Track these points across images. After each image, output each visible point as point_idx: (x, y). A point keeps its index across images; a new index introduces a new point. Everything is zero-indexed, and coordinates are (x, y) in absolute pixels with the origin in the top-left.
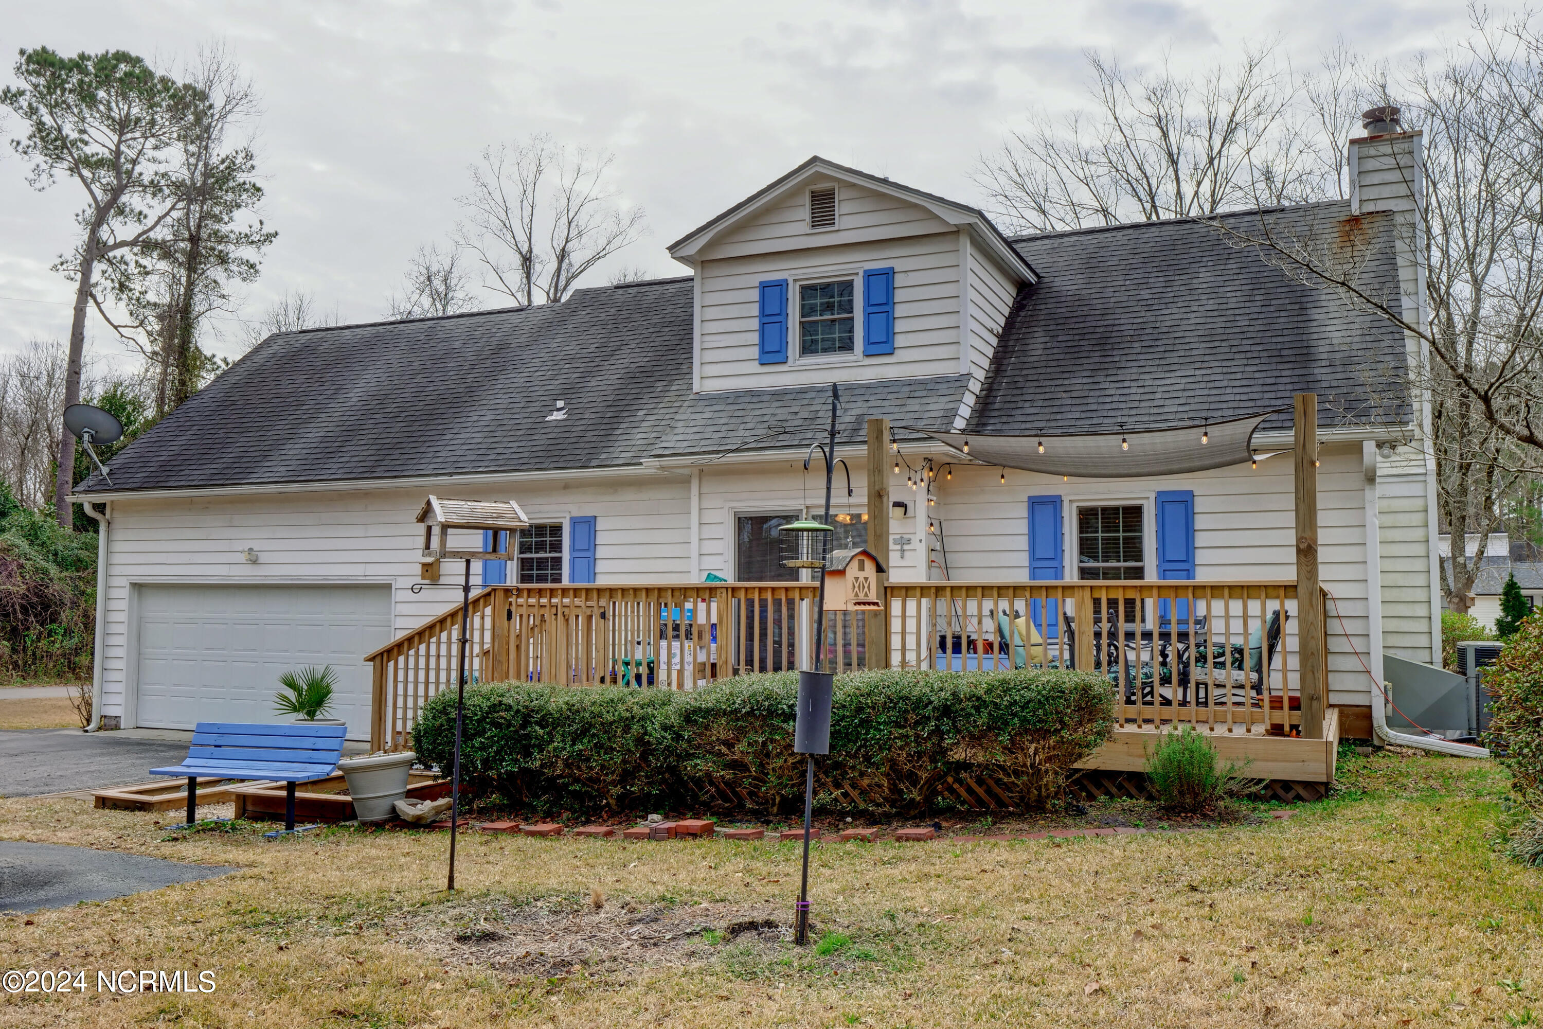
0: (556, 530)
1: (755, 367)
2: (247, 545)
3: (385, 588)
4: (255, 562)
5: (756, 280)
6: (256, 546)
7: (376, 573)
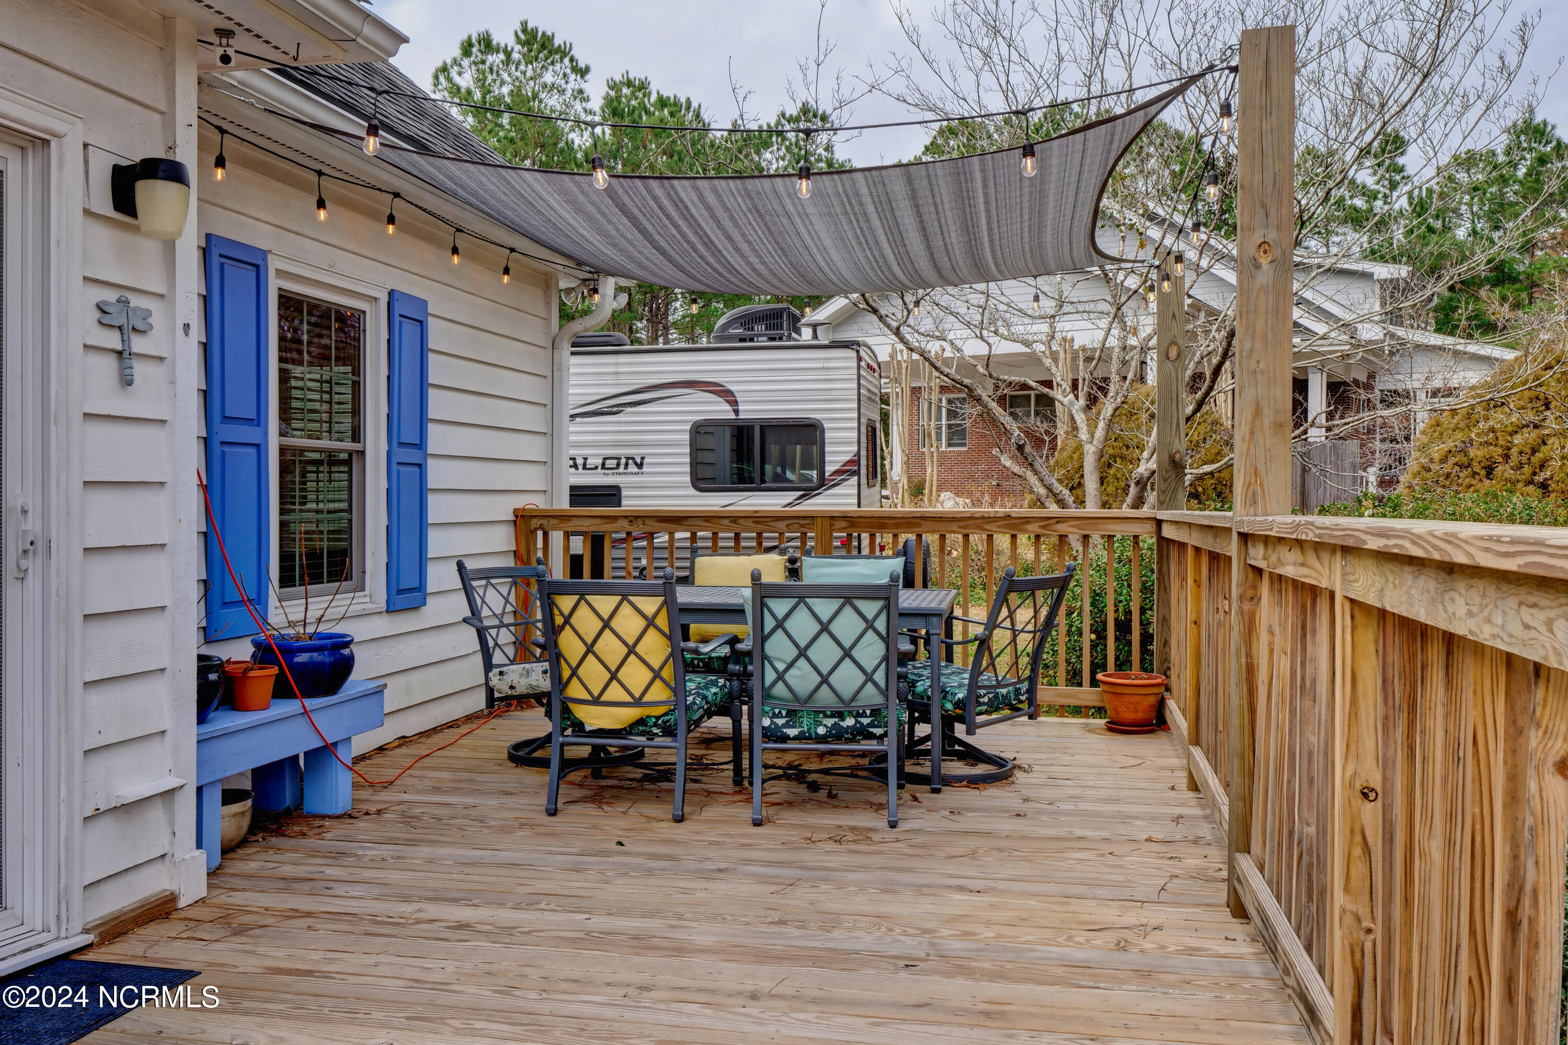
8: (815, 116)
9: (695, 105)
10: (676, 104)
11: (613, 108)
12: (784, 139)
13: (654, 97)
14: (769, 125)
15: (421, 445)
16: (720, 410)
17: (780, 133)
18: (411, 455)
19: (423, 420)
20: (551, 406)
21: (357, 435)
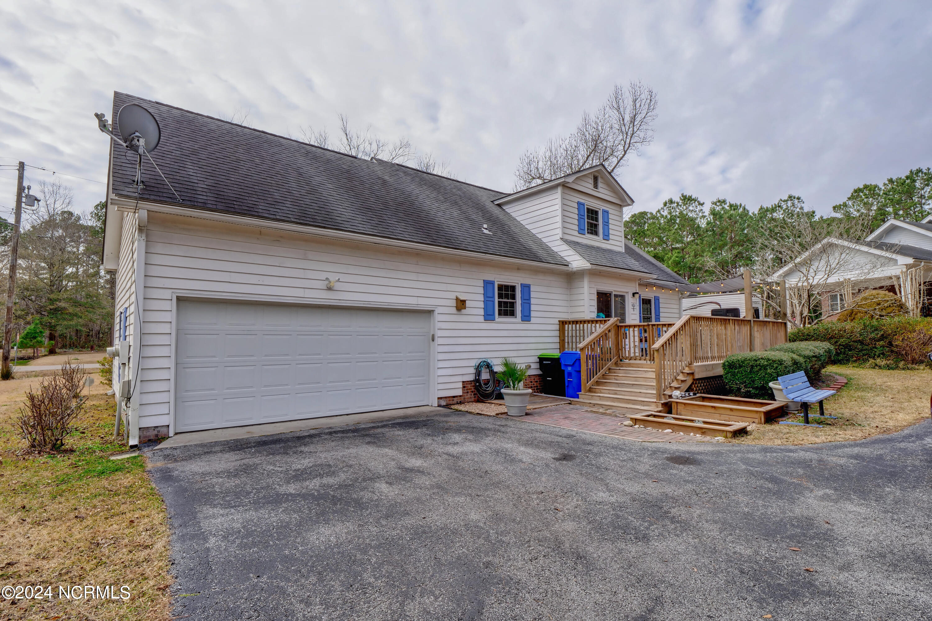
0: (513, 288)
1: (576, 233)
2: (324, 276)
3: (429, 313)
4: (329, 289)
5: (577, 200)
6: (333, 277)
7: (424, 303)
8: (794, 198)
9: (743, 205)
10: (736, 206)
11: (713, 213)
12: (782, 208)
13: (728, 204)
14: (775, 204)
15: (659, 315)
16: (717, 307)
17: (779, 206)
18: (658, 317)
19: (659, 312)
20: (680, 308)
21: (651, 314)
